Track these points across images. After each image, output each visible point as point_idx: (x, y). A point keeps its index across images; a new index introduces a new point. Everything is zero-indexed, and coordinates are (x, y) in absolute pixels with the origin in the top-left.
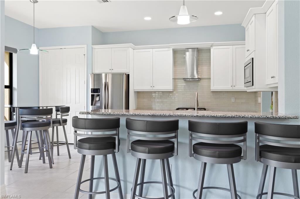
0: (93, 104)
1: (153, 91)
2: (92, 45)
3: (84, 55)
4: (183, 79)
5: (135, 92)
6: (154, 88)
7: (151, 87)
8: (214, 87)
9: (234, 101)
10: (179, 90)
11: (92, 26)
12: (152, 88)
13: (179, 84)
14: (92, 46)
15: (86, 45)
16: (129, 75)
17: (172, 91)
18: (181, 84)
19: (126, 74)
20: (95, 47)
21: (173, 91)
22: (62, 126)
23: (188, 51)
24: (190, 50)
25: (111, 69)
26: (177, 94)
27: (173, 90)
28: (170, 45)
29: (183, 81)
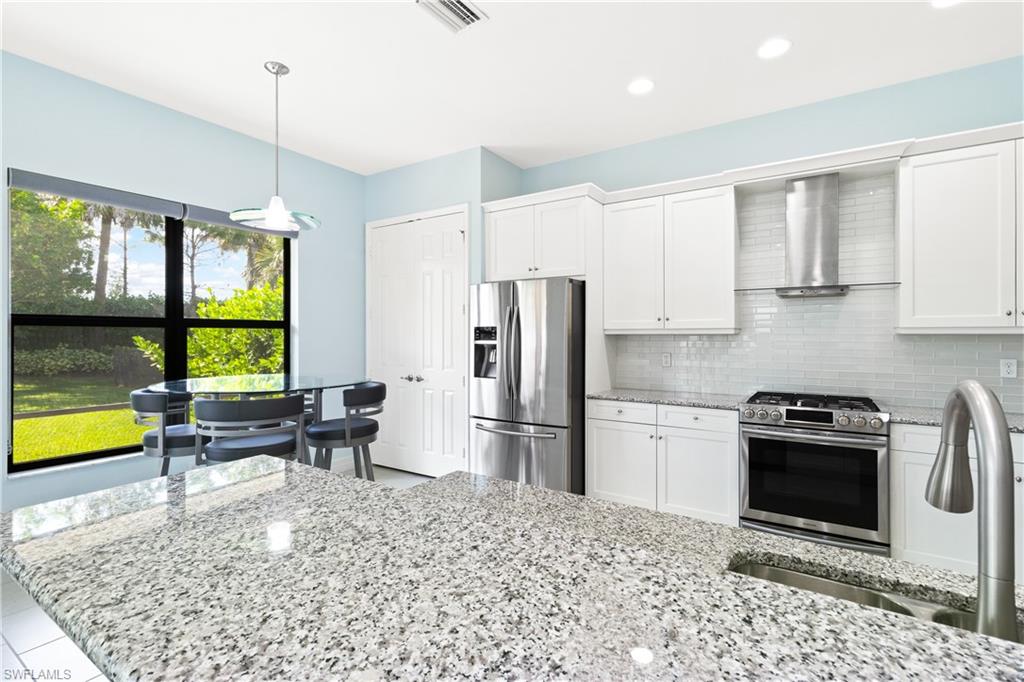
0: (482, 373)
1: (670, 332)
2: (482, 202)
3: (463, 232)
4: (777, 289)
5: (607, 336)
6: (669, 325)
7: (659, 320)
8: (917, 317)
9: (1014, 375)
10: (760, 330)
11: (482, 148)
12: (660, 325)
13: (759, 310)
14: (483, 204)
15: (466, 205)
16: (584, 282)
17: (732, 332)
18: (767, 310)
19: (571, 281)
20: (492, 205)
21: (738, 331)
22: (351, 448)
23: (792, 190)
24: (800, 185)
25: (532, 268)
26: (752, 344)
27: (735, 329)
28: (726, 175)
29: (775, 298)
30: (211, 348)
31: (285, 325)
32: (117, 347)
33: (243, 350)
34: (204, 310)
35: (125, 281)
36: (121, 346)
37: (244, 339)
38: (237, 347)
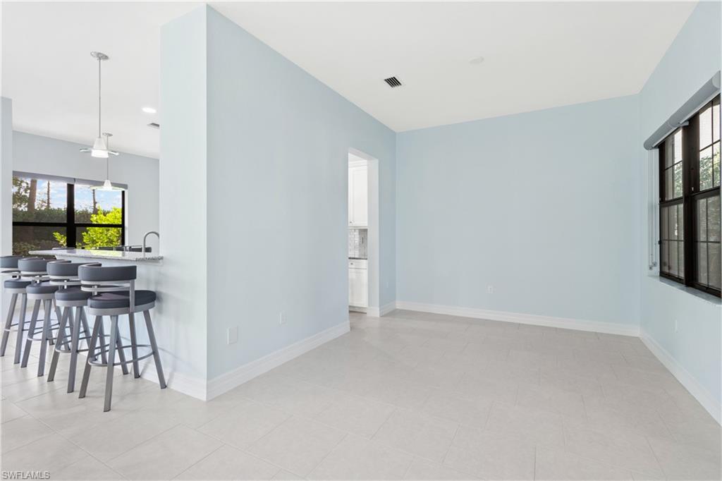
30: (99, 239)
31: (122, 226)
32: (43, 241)
33: (115, 239)
34: (95, 218)
35: (48, 197)
36: (46, 240)
37: (115, 234)
38: (111, 238)
